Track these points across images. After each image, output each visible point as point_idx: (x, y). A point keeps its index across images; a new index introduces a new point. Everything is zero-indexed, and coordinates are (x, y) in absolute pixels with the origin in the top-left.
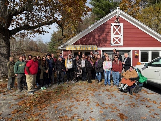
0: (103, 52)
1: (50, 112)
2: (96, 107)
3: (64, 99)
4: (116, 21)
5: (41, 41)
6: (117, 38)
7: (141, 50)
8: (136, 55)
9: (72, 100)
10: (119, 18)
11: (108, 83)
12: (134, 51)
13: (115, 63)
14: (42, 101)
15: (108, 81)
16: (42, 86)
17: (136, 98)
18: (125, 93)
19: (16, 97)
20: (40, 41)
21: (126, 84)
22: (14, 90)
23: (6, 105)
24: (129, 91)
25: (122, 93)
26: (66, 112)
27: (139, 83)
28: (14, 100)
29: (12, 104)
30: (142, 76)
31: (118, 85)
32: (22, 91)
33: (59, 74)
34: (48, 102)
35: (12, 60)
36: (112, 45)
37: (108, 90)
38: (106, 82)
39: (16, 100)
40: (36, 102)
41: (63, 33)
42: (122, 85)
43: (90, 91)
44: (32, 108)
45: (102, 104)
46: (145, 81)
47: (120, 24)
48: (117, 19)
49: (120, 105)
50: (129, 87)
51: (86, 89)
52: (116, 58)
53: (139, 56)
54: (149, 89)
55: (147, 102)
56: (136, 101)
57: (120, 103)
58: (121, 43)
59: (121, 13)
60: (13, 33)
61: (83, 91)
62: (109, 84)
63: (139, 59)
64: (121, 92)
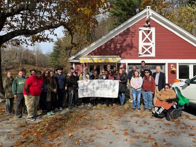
0: (128, 66)
1: (65, 143)
2: (124, 136)
3: (80, 127)
4: (146, 25)
5: (40, 51)
6: (147, 47)
7: (179, 63)
8: (172, 69)
9: (92, 128)
10: (149, 20)
11: (137, 107)
12: (169, 64)
13: (146, 80)
14: (52, 129)
15: (137, 104)
16: (49, 111)
17: (176, 125)
18: (161, 119)
19: (15, 126)
20: (37, 51)
21: (162, 107)
22: (11, 116)
23: (4, 135)
24: (166, 116)
25: (157, 119)
26: (86, 143)
27: (178, 106)
28: (13, 129)
29: (12, 133)
30: (182, 96)
31: (150, 108)
32: (22, 118)
33: (73, 94)
34: (60, 130)
35: (10, 75)
36: (141, 56)
37: (138, 116)
38: (134, 105)
39: (16, 129)
40: (44, 130)
41: (72, 40)
42: (156, 109)
43: (114, 117)
44: (40, 137)
45: (132, 133)
46: (186, 103)
47: (150, 29)
48: (147, 22)
49: (155, 133)
50: (166, 111)
51: (109, 114)
52: (148, 73)
53: (176, 71)
54: (191, 114)
55: (190, 129)
56: (176, 129)
57: (156, 131)
58: (153, 54)
59: (152, 14)
60: (5, 39)
61: (105, 116)
62: (139, 108)
63: (176, 75)
64: (155, 118)
